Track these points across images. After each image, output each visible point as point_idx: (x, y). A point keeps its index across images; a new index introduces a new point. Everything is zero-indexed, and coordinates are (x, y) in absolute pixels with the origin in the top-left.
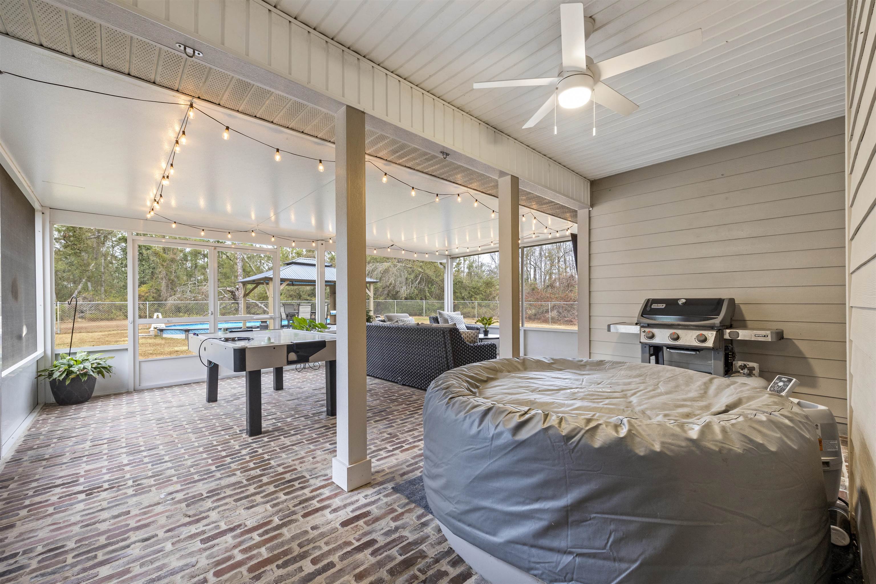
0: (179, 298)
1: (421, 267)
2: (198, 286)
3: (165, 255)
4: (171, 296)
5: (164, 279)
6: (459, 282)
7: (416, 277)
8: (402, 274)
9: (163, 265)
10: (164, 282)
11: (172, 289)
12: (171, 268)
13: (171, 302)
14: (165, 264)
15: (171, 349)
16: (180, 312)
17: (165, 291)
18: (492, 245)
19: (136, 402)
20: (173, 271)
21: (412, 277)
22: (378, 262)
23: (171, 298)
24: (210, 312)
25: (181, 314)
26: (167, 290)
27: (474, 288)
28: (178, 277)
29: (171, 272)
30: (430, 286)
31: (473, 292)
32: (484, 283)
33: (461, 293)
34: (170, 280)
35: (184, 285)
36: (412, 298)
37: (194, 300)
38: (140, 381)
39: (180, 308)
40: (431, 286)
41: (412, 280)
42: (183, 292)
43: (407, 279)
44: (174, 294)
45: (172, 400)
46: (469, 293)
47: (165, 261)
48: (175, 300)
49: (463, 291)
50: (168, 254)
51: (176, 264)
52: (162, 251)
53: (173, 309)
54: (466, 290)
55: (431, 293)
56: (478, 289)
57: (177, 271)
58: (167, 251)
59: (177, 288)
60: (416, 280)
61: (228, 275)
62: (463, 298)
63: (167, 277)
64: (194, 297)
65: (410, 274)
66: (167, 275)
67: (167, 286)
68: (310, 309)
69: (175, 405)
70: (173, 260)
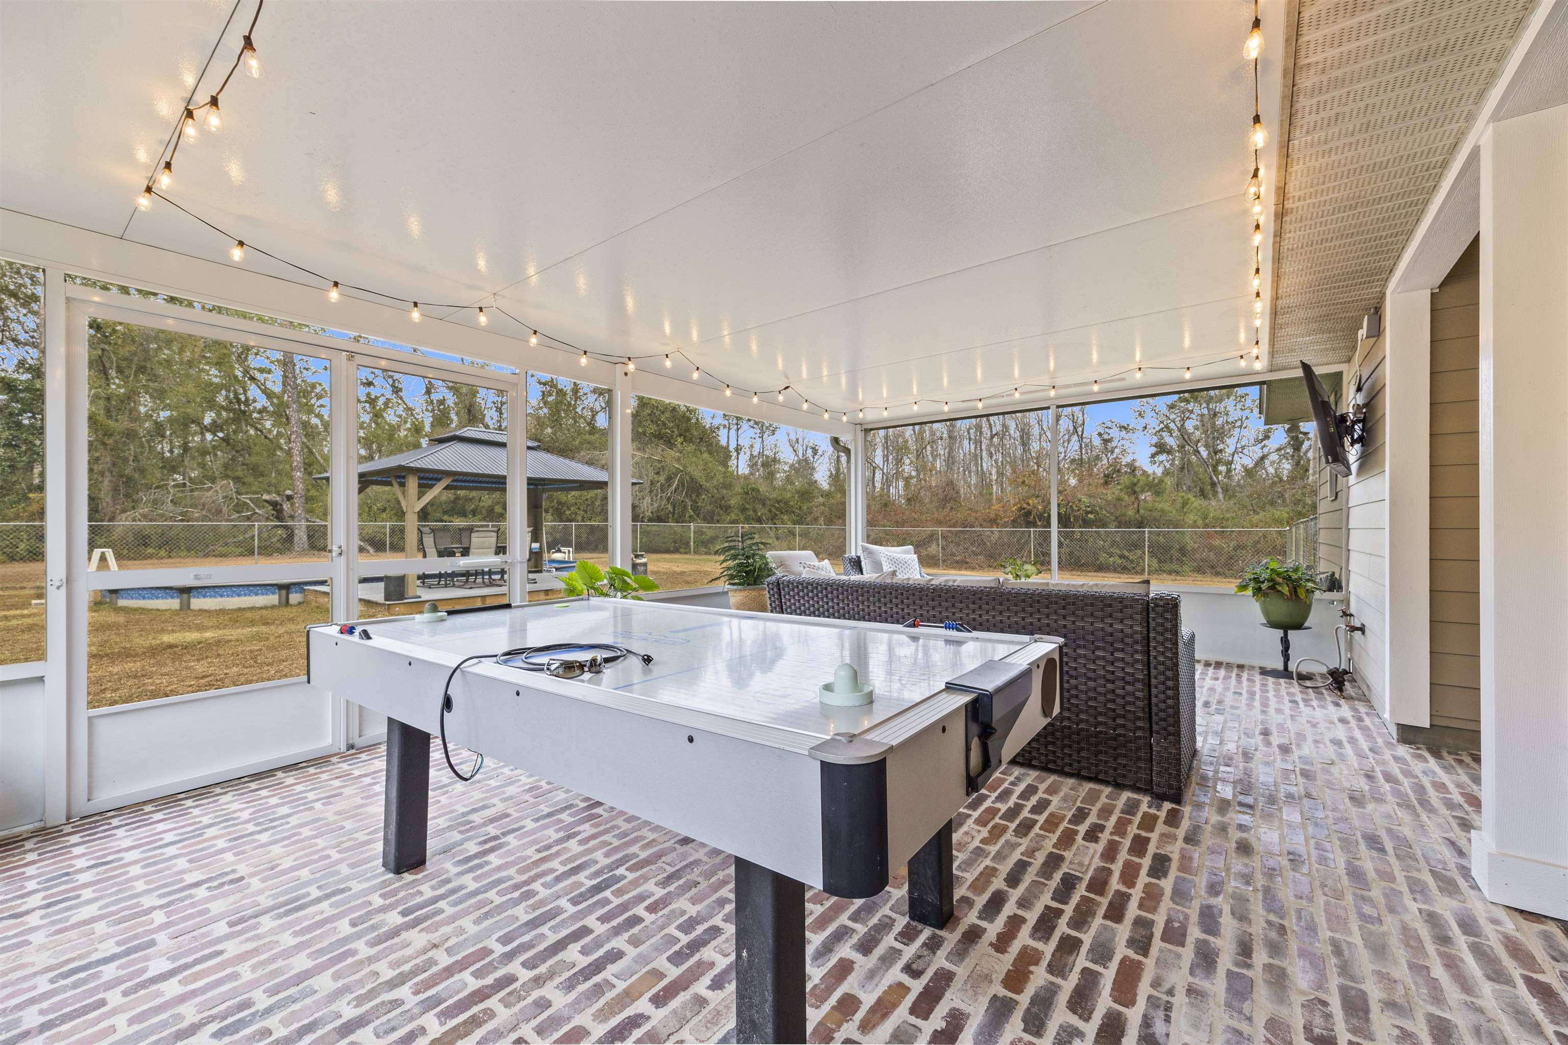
0: (145, 517)
1: (678, 460)
2: (192, 491)
3: (110, 422)
4: (124, 511)
5: (107, 474)
6: (753, 489)
7: (669, 479)
8: (644, 472)
9: (104, 444)
10: (106, 482)
11: (127, 496)
12: (124, 451)
13: (124, 523)
14: (110, 441)
15: (151, 641)
16: (146, 545)
17: (109, 499)
18: (1017, 395)
19: (87, 894)
20: (131, 458)
21: (662, 478)
22: (595, 448)
23: (124, 515)
24: (335, 548)
25: (150, 550)
26: (114, 499)
27: (778, 502)
28: (142, 471)
29: (125, 460)
30: (694, 497)
31: (777, 509)
32: (798, 492)
33: (755, 511)
34: (122, 476)
35: (157, 487)
36: (659, 519)
37: (182, 520)
38: (90, 776)
39: (145, 537)
40: (697, 496)
41: (662, 485)
42: (155, 502)
43: (652, 483)
44: (134, 508)
45: (242, 869)
46: (770, 511)
47: (111, 435)
48: (134, 520)
49: (759, 506)
50: (117, 420)
51: (137, 441)
52: (102, 412)
53: (130, 538)
54: (764, 505)
55: (696, 509)
56: (786, 503)
57: (140, 457)
58: (114, 414)
59: (141, 494)
60: (670, 486)
61: (261, 468)
62: (759, 520)
63: (116, 470)
64: (181, 514)
65: (658, 473)
66: (114, 465)
67: (116, 489)
68: (494, 539)
69: (265, 901)
70: (130, 435)
